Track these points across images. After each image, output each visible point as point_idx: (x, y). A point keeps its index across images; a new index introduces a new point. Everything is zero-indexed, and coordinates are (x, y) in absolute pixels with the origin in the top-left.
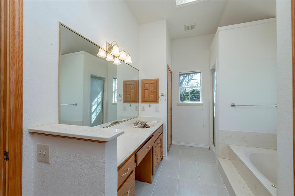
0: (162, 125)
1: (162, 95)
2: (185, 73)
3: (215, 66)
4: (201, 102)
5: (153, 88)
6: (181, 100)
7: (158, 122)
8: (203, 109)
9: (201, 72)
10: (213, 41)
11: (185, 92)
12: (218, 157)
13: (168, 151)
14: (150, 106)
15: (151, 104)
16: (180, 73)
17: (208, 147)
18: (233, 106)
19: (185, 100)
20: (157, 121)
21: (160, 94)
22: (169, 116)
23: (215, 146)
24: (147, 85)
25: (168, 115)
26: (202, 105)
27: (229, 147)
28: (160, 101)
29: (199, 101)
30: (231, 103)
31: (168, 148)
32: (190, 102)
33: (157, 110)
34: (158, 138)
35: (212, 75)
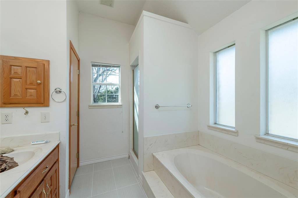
0: (58, 146)
1: (56, 92)
2: (100, 64)
3: (137, 59)
4: (119, 103)
5: (34, 77)
6: (95, 102)
7: (46, 142)
8: (122, 112)
9: (119, 67)
10: (134, 32)
11: (99, 91)
12: (142, 172)
13: (70, 187)
14: (27, 113)
15: (28, 109)
16: (93, 63)
17: (127, 156)
18: (157, 107)
19: (99, 100)
20: (44, 142)
21: (52, 90)
22: (72, 126)
23: (138, 158)
24: (19, 70)
25: (70, 126)
26: (121, 107)
27: (153, 156)
28: (51, 102)
29: (118, 102)
30: (155, 104)
31: (72, 177)
32: (106, 103)
33: (45, 119)
34: (43, 180)
35: (132, 71)
